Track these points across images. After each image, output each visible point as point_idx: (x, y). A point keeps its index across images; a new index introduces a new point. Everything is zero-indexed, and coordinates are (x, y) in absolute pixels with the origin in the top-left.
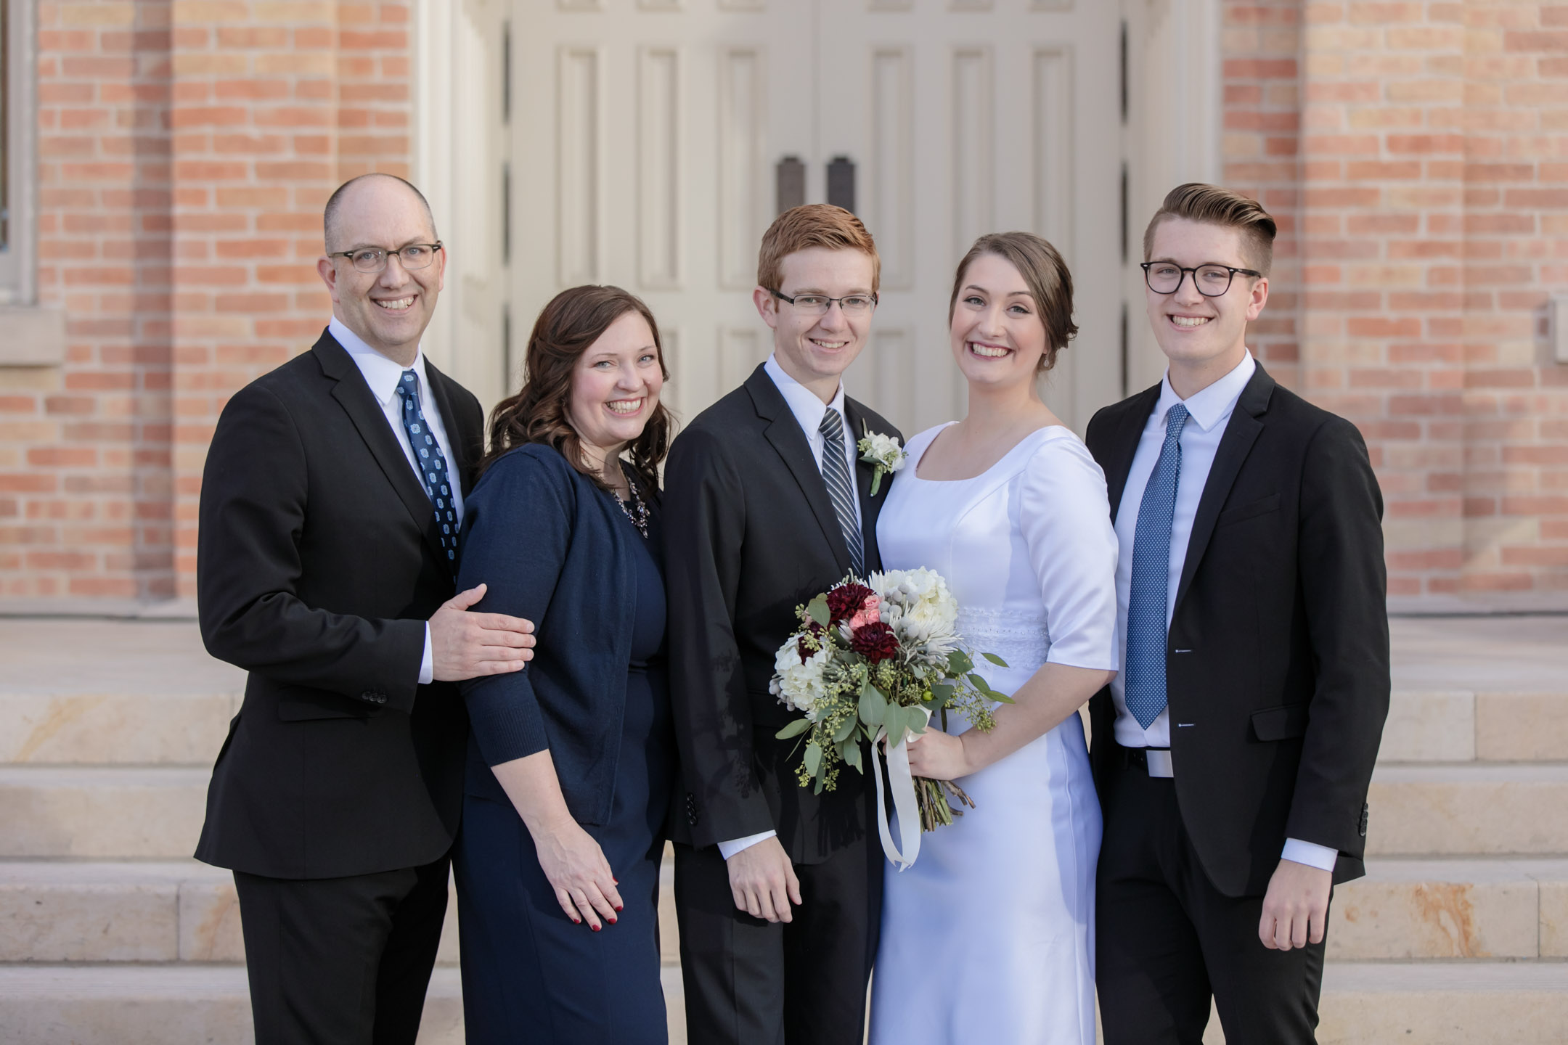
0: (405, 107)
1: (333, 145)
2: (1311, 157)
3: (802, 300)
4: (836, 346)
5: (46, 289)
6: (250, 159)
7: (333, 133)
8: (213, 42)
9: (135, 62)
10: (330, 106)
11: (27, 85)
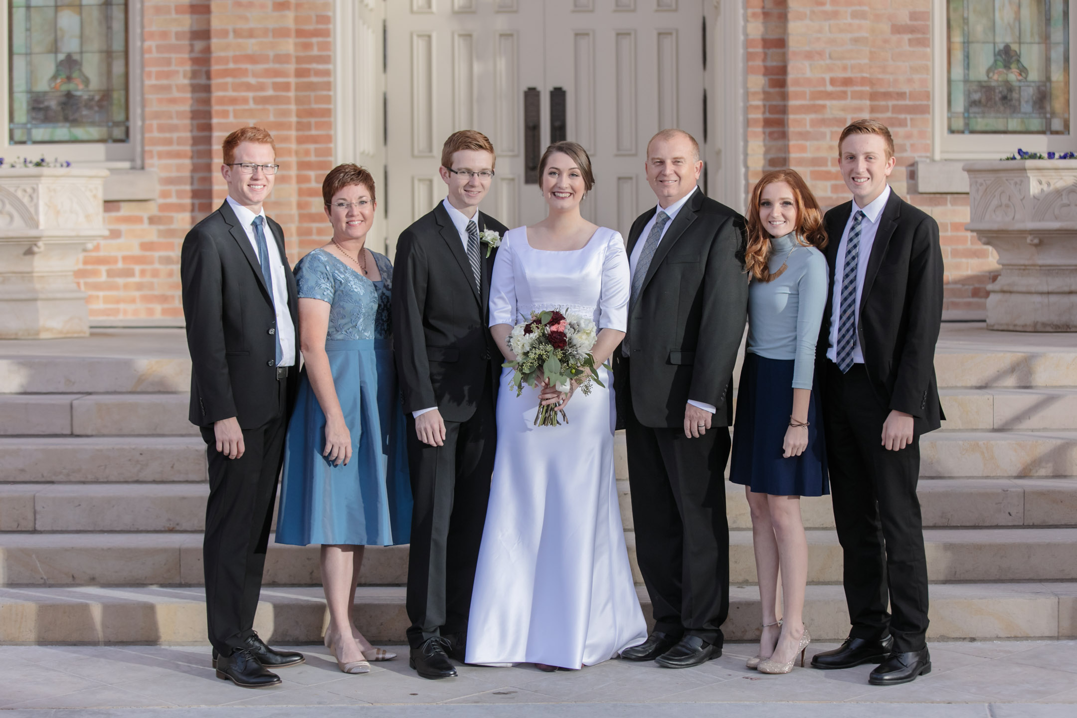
0: (330, 67)
1: (293, 87)
2: (791, 89)
3: (461, 173)
4: (475, 193)
5: (148, 162)
6: (250, 94)
7: (292, 80)
8: (231, 35)
9: (192, 46)
10: (291, 67)
11: (138, 58)
